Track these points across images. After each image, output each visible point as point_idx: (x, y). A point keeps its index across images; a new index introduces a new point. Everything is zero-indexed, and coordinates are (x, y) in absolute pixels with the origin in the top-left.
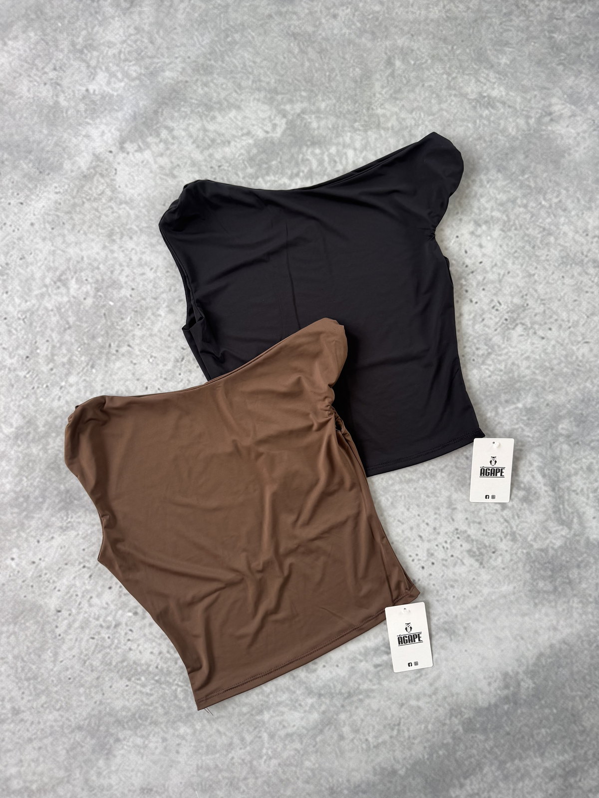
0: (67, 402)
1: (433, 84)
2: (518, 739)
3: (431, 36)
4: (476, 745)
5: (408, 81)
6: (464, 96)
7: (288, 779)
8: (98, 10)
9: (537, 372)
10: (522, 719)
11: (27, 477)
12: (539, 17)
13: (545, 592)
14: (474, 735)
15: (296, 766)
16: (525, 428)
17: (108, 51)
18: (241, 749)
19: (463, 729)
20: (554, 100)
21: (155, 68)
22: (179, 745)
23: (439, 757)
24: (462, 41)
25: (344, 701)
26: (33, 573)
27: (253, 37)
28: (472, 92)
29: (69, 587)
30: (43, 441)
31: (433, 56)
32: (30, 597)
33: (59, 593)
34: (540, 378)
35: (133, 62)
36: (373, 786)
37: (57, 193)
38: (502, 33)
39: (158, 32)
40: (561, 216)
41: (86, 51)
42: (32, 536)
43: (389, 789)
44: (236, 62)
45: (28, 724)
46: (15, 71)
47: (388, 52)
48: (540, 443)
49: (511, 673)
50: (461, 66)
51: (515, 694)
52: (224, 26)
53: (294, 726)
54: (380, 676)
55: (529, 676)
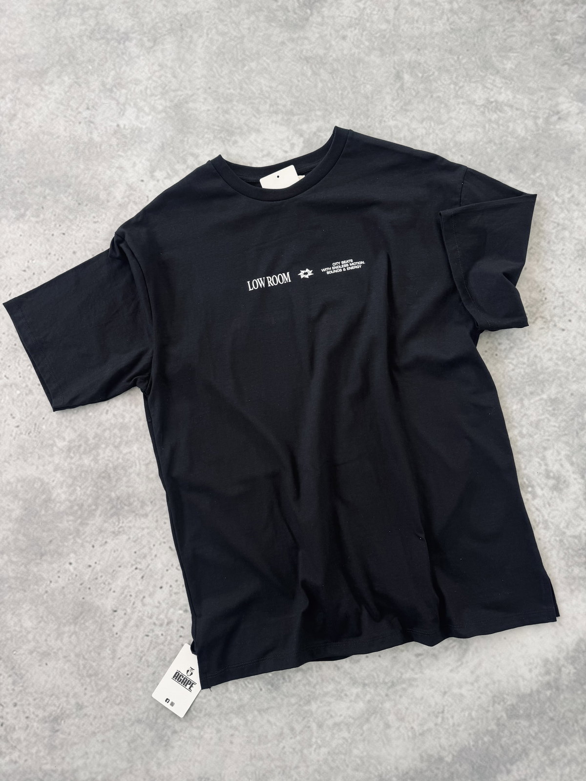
0: (114, 415)
1: (440, 94)
2: (562, 725)
3: (436, 49)
4: (520, 732)
5: (418, 93)
6: (472, 103)
7: (338, 767)
8: (124, 51)
9: (560, 363)
10: (565, 704)
11: (80, 487)
12: (541, 22)
13: (580, 578)
14: (518, 721)
15: (345, 754)
16: (550, 418)
17: (135, 88)
18: (291, 738)
19: (507, 714)
20: (561, 99)
21: (179, 100)
22: (232, 735)
23: (484, 743)
24: (468, 50)
25: (388, 690)
26: (90, 575)
27: (268, 64)
28: (480, 98)
29: (124, 588)
30: (94, 452)
31: (440, 68)
32: (88, 598)
33: (115, 594)
34: (562, 368)
35: (159, 97)
36: (421, 772)
37: (95, 222)
38: (505, 40)
39: (180, 67)
40: (574, 211)
41: (115, 90)
42: (87, 542)
43: (436, 775)
44: (253, 89)
45: (91, 718)
46: (52, 113)
47: (396, 66)
48: (566, 432)
49: (551, 659)
50: (467, 75)
51: (556, 680)
52: (241, 56)
53: (341, 715)
54: (421, 665)
55: (570, 661)
